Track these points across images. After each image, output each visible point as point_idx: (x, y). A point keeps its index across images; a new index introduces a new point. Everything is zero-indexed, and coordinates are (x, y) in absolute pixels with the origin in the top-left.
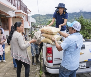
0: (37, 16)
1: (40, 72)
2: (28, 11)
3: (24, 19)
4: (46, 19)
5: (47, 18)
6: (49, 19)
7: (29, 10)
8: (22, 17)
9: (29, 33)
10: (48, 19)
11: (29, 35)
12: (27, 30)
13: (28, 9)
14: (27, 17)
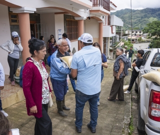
0: (126, 14)
1: (130, 127)
2: (111, 5)
3: (104, 20)
4: (142, 18)
5: (146, 16)
6: (149, 17)
7: (113, 4)
8: (101, 18)
9: (111, 45)
10: (146, 19)
11: (111, 48)
12: (107, 41)
13: (111, 2)
14: (109, 17)
